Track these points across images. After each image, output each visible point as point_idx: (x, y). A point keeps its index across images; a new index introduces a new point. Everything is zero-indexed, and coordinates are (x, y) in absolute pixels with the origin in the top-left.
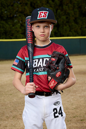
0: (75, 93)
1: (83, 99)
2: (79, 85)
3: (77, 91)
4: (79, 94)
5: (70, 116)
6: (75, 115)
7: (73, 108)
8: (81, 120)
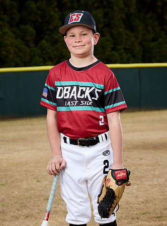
0: (140, 180)
1: (158, 189)
2: (145, 168)
3: (143, 177)
4: (148, 181)
5: (135, 212)
6: (145, 212)
7: (138, 201)
8: (158, 218)
